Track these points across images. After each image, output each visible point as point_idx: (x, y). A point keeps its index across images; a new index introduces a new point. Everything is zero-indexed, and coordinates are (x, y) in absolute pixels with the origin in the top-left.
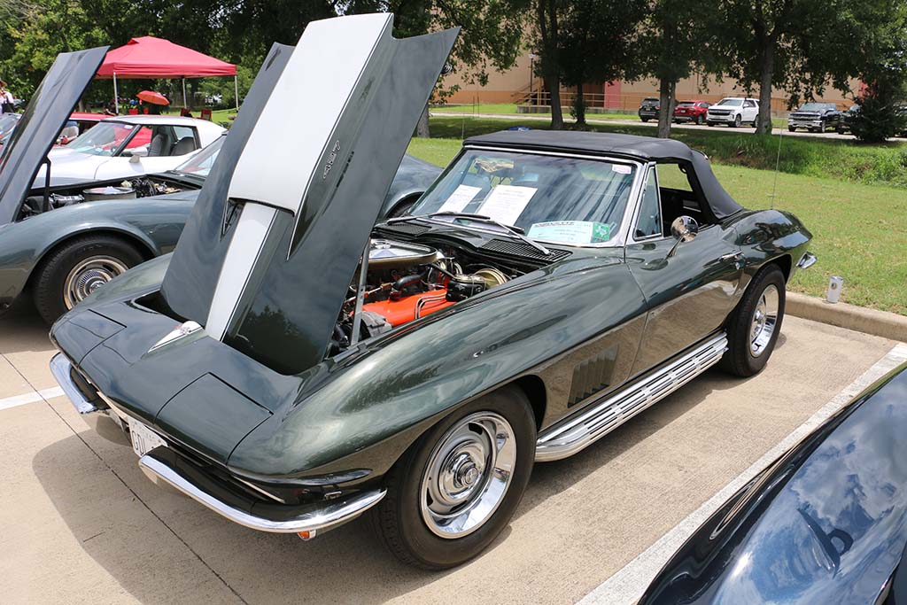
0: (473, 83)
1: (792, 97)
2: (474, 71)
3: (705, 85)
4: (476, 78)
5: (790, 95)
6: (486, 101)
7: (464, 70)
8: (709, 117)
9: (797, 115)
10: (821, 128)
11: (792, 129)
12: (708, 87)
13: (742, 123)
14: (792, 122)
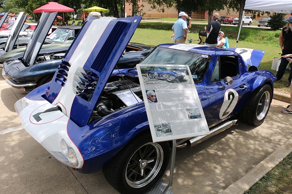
0: (160, 12)
1: (254, 16)
2: (160, 8)
3: (229, 12)
4: (161, 10)
5: (253, 15)
6: (170, 17)
7: (158, 8)
8: (234, 22)
9: (260, 21)
10: (268, 25)
11: (259, 26)
12: (230, 13)
13: (244, 24)
14: (259, 24)
